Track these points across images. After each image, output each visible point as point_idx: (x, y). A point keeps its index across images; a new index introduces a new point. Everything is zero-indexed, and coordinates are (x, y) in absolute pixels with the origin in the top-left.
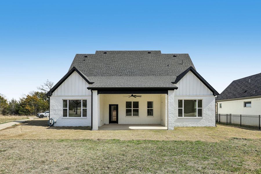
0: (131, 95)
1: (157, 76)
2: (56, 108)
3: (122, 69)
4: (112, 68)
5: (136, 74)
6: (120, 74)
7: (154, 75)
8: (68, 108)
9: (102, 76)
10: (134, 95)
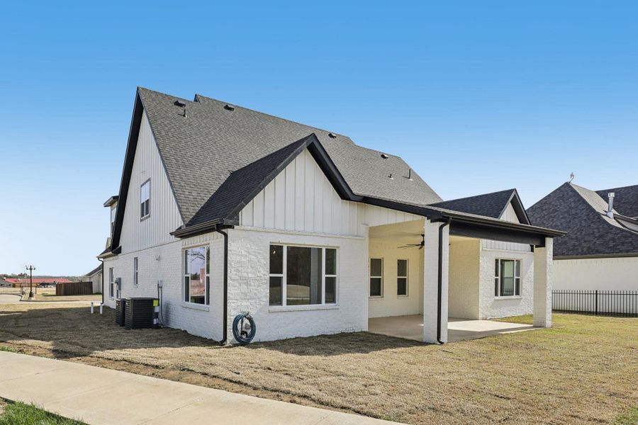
2: (250, 275)
8: (284, 275)
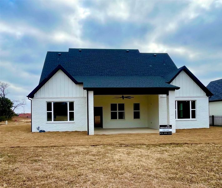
0: (121, 96)
1: (141, 76)
3: (101, 69)
4: (90, 68)
5: (118, 74)
6: (100, 74)
7: (136, 75)
9: (81, 75)
10: (125, 96)
